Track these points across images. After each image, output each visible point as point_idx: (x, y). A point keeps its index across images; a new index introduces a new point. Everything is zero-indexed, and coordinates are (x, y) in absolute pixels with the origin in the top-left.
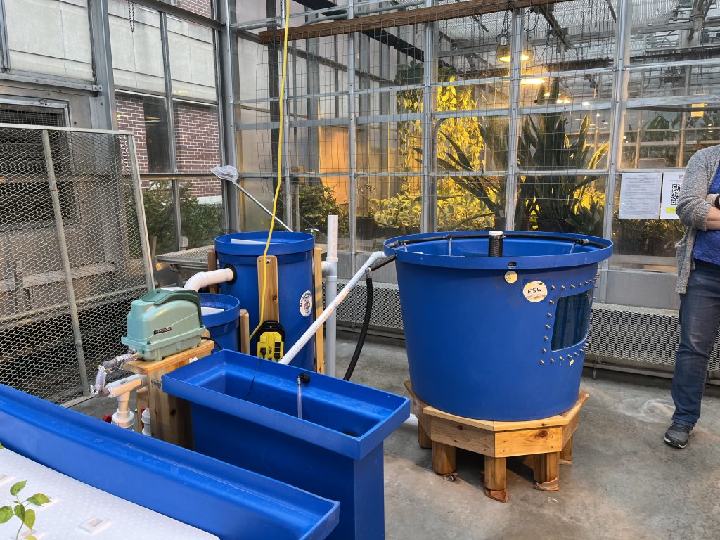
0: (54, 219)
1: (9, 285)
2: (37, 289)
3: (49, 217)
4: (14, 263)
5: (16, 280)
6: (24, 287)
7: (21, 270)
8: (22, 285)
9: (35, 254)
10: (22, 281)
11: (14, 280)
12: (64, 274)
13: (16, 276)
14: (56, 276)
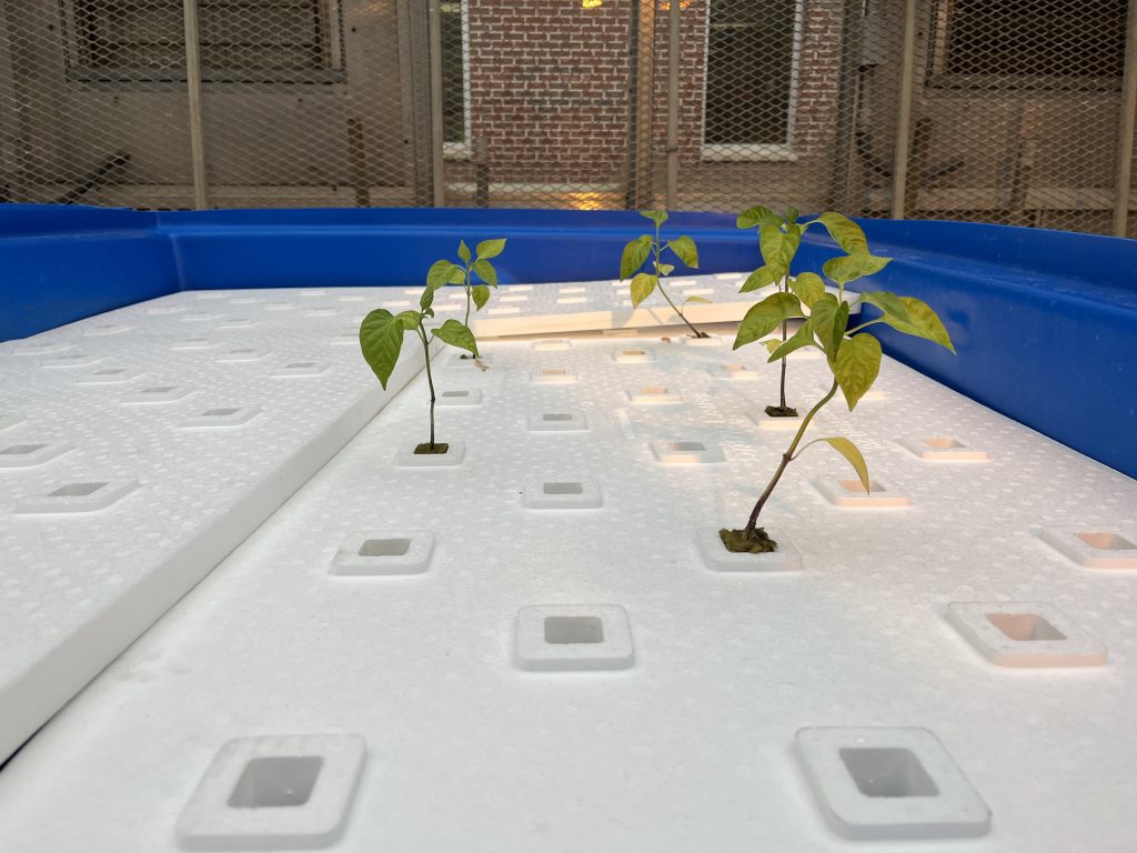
0: (1120, 74)
1: (999, 199)
2: (1051, 217)
3: (1111, 69)
4: (1021, 147)
5: (1014, 191)
6: (1028, 207)
7: (1030, 163)
8: (1023, 205)
9: (1064, 142)
10: (1025, 195)
11: (1010, 190)
12: (1113, 196)
13: (1018, 173)
14: (1096, 199)
